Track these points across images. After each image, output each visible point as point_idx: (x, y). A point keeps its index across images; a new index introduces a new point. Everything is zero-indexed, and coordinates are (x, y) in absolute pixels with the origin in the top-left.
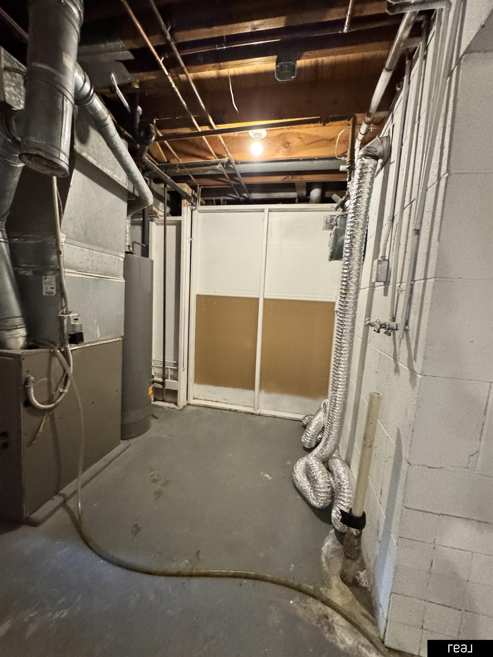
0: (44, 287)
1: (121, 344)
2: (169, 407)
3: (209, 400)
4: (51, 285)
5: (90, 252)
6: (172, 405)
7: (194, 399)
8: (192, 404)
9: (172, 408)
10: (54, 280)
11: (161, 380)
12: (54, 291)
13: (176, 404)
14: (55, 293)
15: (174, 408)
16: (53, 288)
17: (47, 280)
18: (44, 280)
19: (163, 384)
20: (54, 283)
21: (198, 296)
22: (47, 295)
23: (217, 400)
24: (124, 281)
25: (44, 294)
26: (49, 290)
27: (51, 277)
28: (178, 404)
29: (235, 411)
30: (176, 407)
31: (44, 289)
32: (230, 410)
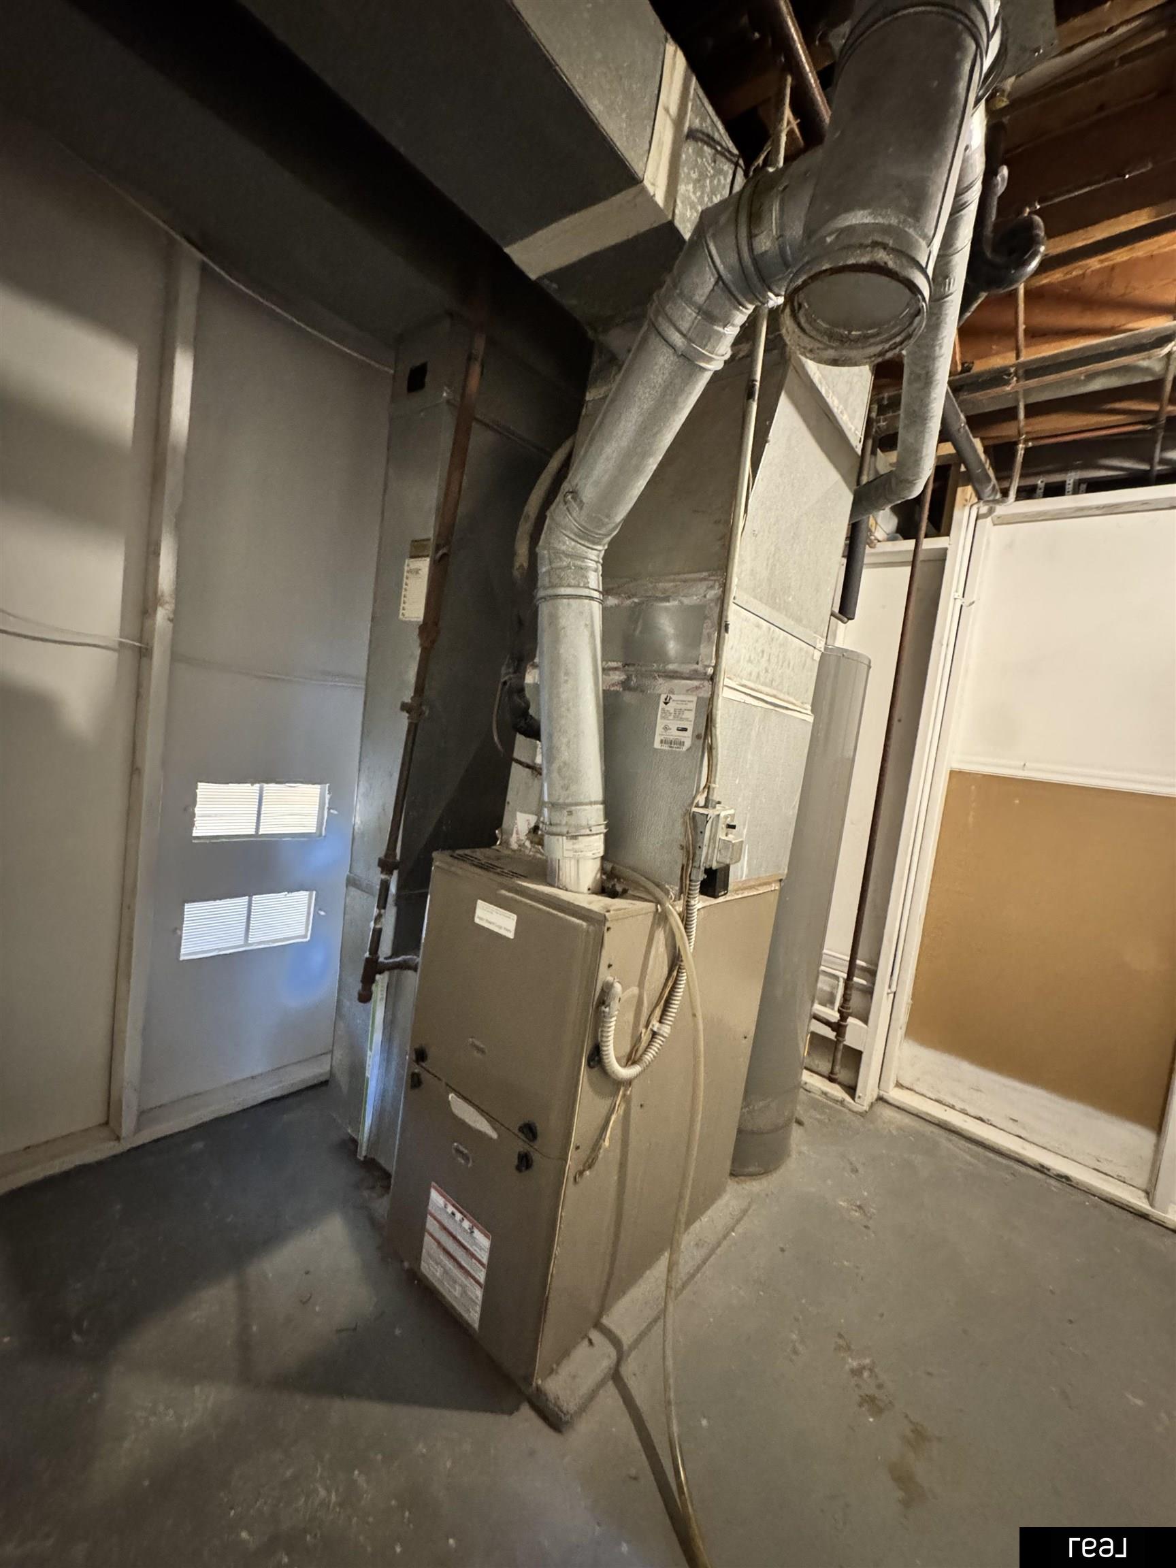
0: (660, 724)
1: (774, 899)
2: (825, 1094)
3: (953, 1107)
4: (682, 719)
5: (770, 629)
6: (837, 1091)
7: (899, 1085)
8: (891, 1101)
9: (836, 1101)
10: (693, 706)
11: (834, 1016)
12: (687, 739)
13: (851, 1090)
14: (688, 743)
15: (842, 1102)
16: (685, 730)
17: (671, 707)
18: (662, 705)
19: (839, 1028)
20: (691, 715)
21: (953, 774)
22: (666, 747)
23: (982, 1115)
24: (811, 719)
25: (657, 745)
26: (674, 734)
27: (682, 697)
28: (859, 1093)
29: (1065, 1179)
30: (848, 1099)
31: (659, 729)
32: (1042, 1169)
